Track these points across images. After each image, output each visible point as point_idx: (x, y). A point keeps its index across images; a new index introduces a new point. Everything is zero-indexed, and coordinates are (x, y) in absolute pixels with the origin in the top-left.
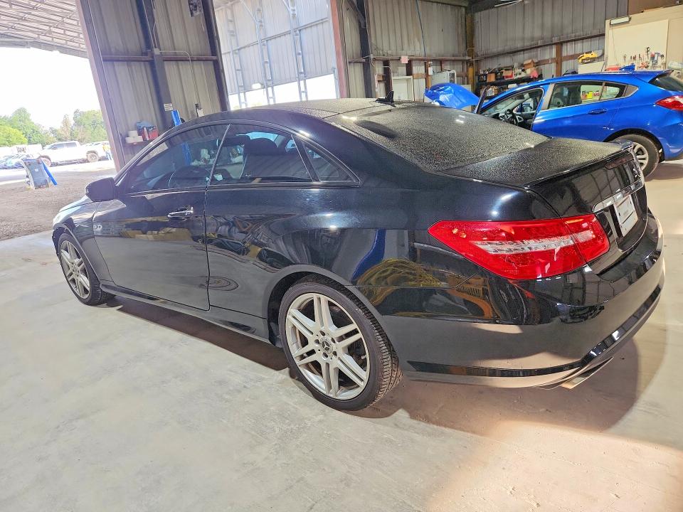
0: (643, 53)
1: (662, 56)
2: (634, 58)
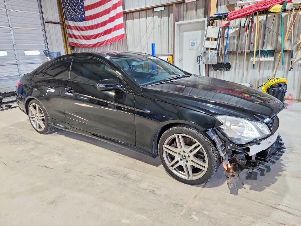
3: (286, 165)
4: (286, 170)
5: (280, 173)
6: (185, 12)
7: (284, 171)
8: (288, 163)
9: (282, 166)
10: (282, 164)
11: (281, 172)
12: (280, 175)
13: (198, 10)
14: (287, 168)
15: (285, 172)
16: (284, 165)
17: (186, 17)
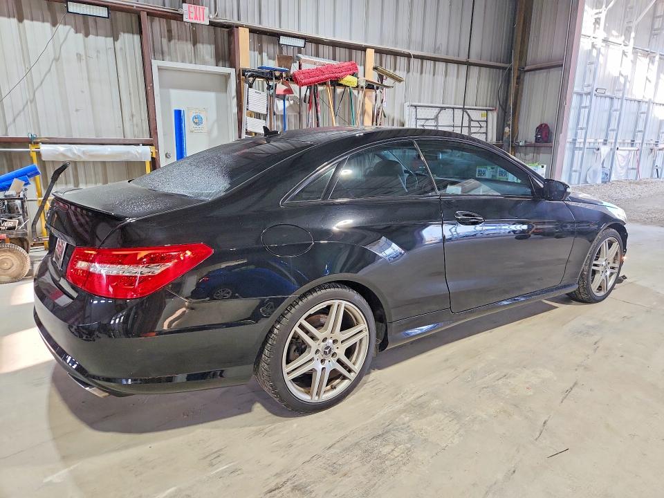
6: (165, 41)
13: (199, 46)
17: (170, 54)
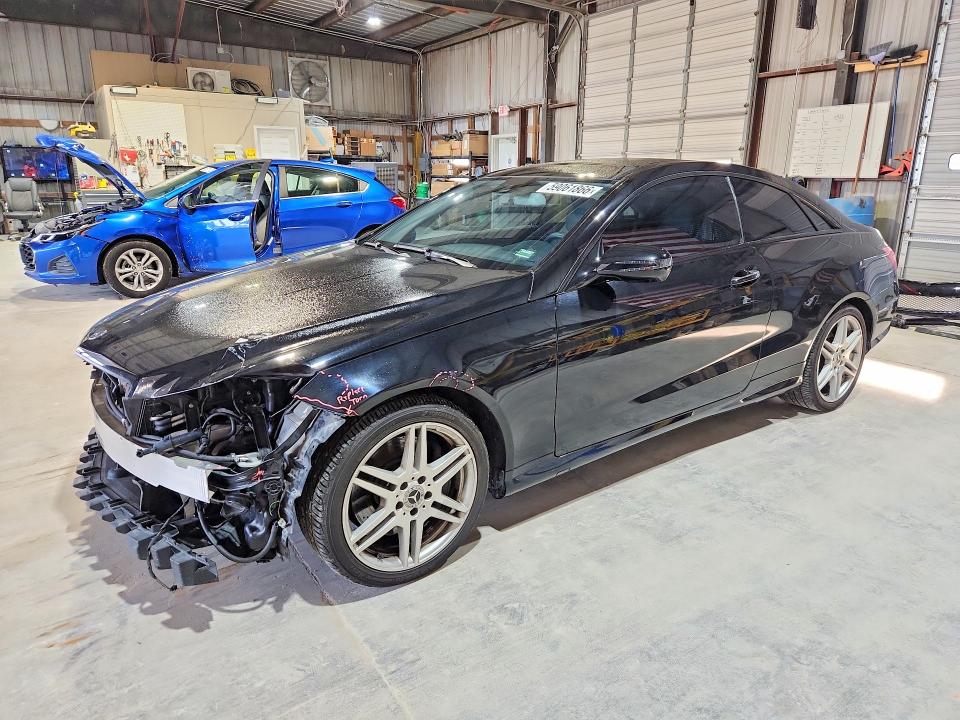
0: (162, 138)
1: (184, 147)
2: (152, 143)
3: (77, 557)
4: (72, 542)
5: (86, 527)
7: (77, 537)
8: (74, 565)
9: (87, 548)
10: (88, 554)
11: (84, 532)
12: (84, 522)
14: (72, 549)
15: (74, 535)
16: (84, 555)
